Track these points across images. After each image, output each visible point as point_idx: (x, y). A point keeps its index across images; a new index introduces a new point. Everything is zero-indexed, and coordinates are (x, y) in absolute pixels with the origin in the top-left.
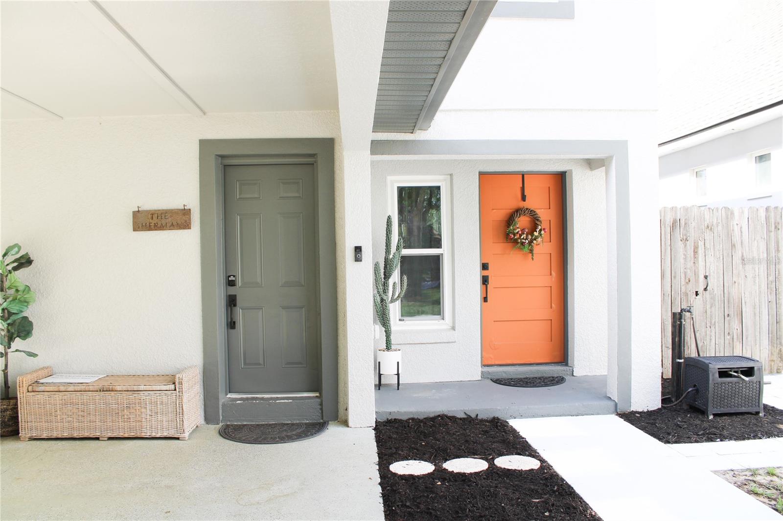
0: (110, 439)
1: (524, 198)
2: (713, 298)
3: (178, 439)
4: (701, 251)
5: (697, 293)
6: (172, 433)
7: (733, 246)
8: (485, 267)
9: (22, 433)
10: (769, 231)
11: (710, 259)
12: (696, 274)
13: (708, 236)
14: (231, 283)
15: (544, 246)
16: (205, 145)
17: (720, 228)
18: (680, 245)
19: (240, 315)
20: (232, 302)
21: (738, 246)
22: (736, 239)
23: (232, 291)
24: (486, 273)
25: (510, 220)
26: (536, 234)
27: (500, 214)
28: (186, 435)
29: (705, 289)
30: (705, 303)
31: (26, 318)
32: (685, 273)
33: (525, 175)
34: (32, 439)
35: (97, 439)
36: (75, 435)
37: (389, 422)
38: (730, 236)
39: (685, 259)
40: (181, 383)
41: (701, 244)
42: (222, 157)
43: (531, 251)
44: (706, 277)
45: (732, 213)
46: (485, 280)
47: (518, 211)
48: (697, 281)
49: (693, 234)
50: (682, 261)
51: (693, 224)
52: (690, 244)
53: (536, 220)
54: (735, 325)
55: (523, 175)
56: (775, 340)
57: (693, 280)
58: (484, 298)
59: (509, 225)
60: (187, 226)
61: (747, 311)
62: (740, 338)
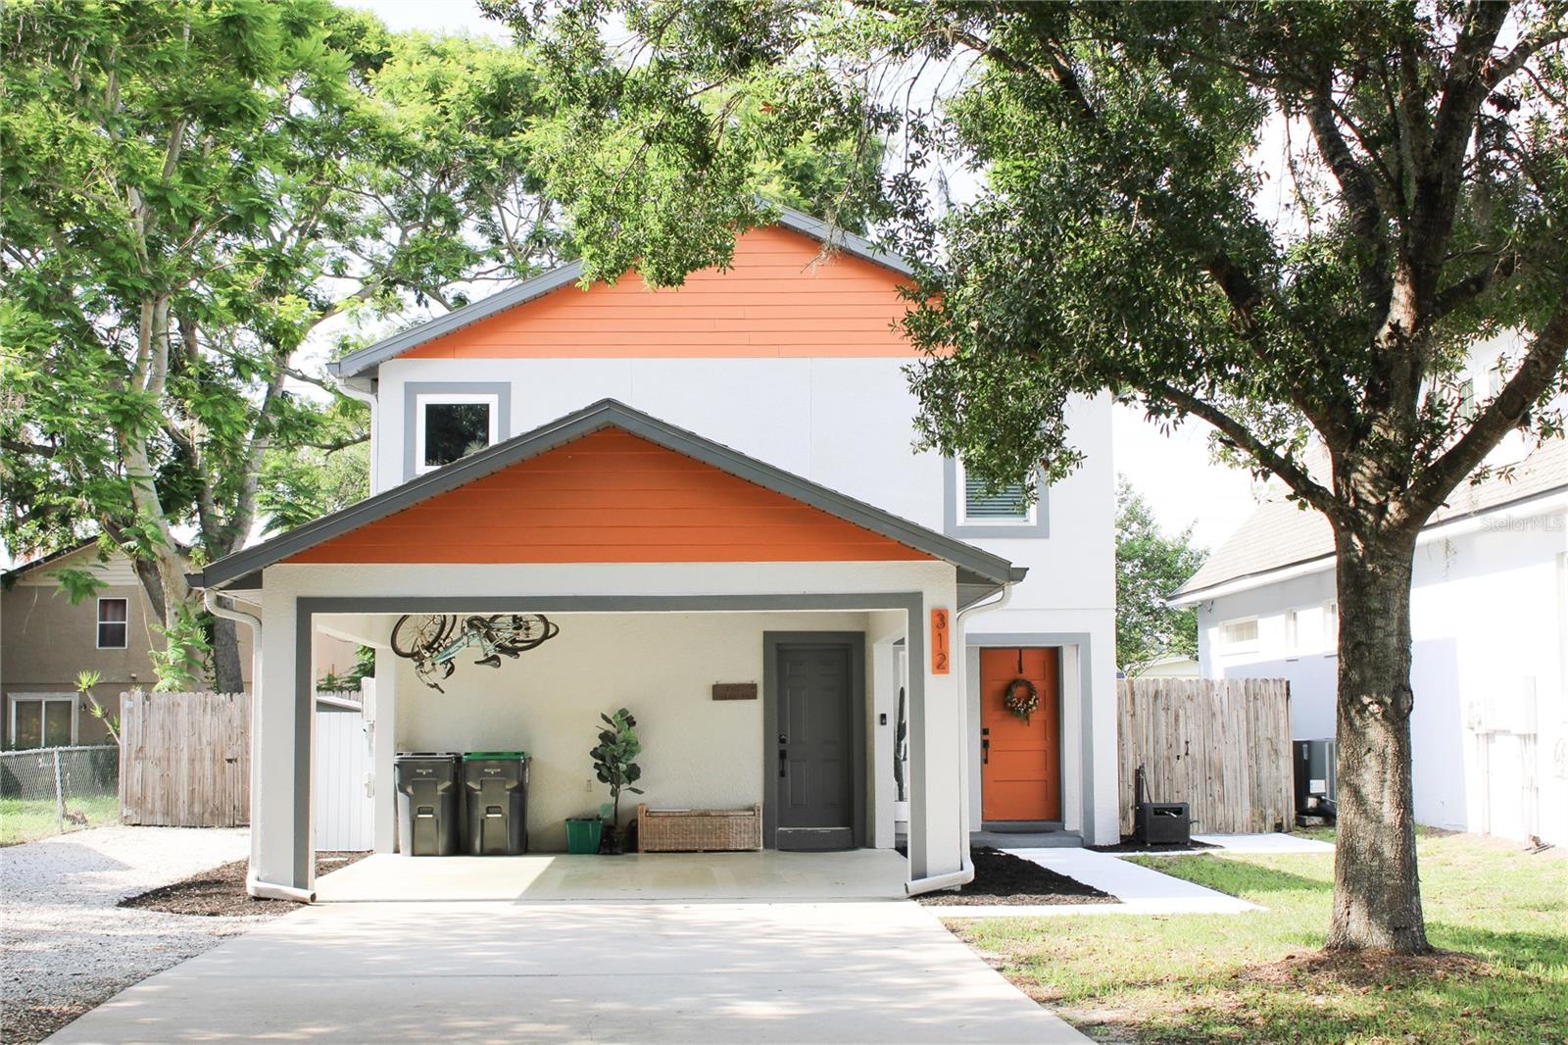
0: (705, 851)
1: (1021, 671)
2: (1194, 762)
3: (756, 851)
4: (1182, 719)
5: (1178, 757)
6: (751, 847)
7: (1214, 715)
8: (985, 732)
9: (640, 847)
10: (1248, 701)
11: (1191, 726)
12: (1178, 740)
13: (1188, 704)
14: (782, 741)
15: (1038, 715)
16: (767, 635)
17: (1200, 697)
18: (1163, 713)
19: (788, 764)
20: (783, 755)
21: (1218, 715)
22: (1217, 707)
23: (783, 747)
24: (986, 737)
25: (1008, 690)
26: (1031, 703)
27: (998, 685)
29: (1187, 754)
30: (1186, 766)
31: (634, 765)
32: (1167, 739)
33: (1022, 651)
34: (647, 851)
35: (695, 851)
36: (680, 848)
38: (1210, 705)
39: (1167, 726)
40: (758, 811)
41: (1181, 712)
42: (778, 644)
43: (1027, 718)
44: (1187, 743)
45: (1212, 685)
46: (985, 744)
47: (1015, 682)
48: (1178, 746)
49: (1174, 704)
50: (1164, 728)
51: (1174, 695)
52: (1172, 712)
53: (1031, 691)
54: (1217, 787)
55: (1020, 650)
56: (1257, 802)
57: (1174, 745)
58: (985, 761)
59: (1006, 695)
60: (754, 696)
61: (1228, 775)
62: (1222, 799)
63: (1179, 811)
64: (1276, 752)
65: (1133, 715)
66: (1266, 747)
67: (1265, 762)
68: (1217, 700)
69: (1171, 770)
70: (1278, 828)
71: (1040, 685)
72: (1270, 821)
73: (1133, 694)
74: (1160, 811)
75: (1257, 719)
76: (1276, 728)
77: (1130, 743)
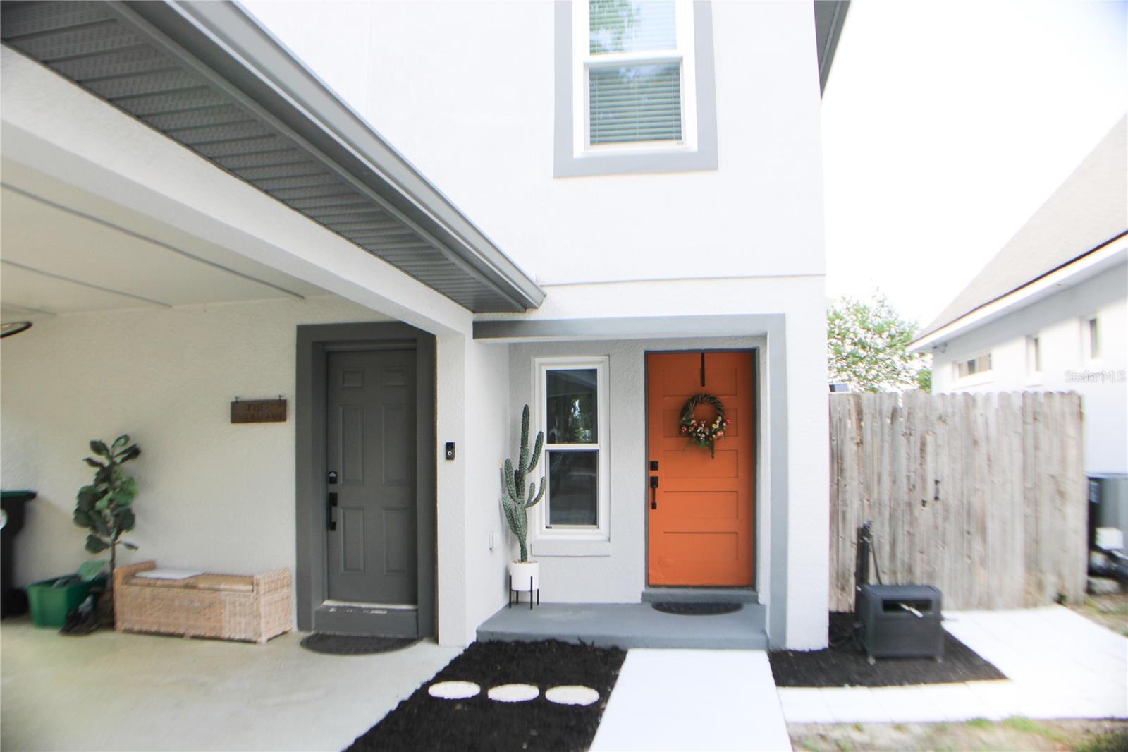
1: (703, 385)
2: (946, 510)
3: (255, 642)
4: (930, 449)
5: (924, 503)
6: (249, 636)
7: (975, 443)
8: (652, 466)
9: (118, 625)
10: (1025, 423)
11: (944, 459)
12: (924, 479)
13: (940, 428)
14: (332, 480)
15: (726, 443)
16: (303, 331)
17: (957, 418)
18: (902, 440)
19: (339, 513)
20: (332, 500)
21: (982, 443)
22: (980, 433)
23: (332, 488)
24: (653, 473)
25: (685, 409)
26: (715, 426)
27: (673, 402)
28: (264, 639)
29: (936, 498)
30: (935, 515)
31: (129, 511)
32: (908, 477)
33: (705, 355)
37: (490, 643)
38: (970, 429)
39: (909, 459)
40: (258, 584)
41: (929, 439)
43: (710, 447)
44: (937, 482)
45: (974, 401)
46: (653, 483)
47: (695, 399)
48: (924, 488)
49: (919, 427)
50: (904, 462)
51: (920, 414)
52: (915, 440)
53: (718, 409)
54: (977, 546)
55: (703, 354)
56: (1033, 564)
57: (919, 486)
58: (652, 504)
59: (682, 416)
60: (281, 417)
61: (993, 526)
62: (983, 562)
63: (923, 605)
64: (1062, 494)
65: (860, 444)
66: (1048, 488)
67: (1046, 509)
68: (980, 421)
69: (913, 522)
70: (1061, 600)
71: (729, 402)
72: (1051, 591)
73: (860, 413)
74: (891, 605)
75: (1036, 448)
76: (1063, 462)
77: (855, 483)
